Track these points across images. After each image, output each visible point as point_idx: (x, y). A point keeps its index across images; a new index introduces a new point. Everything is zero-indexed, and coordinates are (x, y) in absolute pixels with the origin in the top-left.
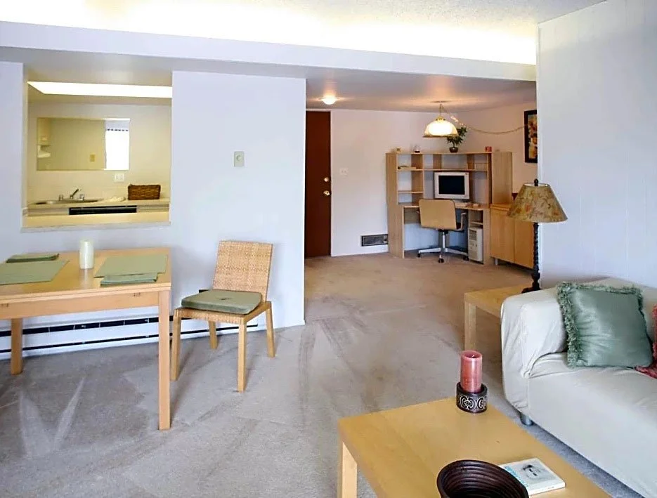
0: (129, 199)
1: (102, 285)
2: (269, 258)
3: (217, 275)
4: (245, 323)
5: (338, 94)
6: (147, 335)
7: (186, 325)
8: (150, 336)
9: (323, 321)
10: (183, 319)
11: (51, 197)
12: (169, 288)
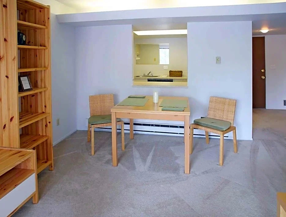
0: (170, 76)
1: (163, 110)
2: (234, 106)
3: (209, 111)
4: (223, 135)
5: (269, 28)
6: (179, 133)
7: (196, 132)
8: (180, 134)
9: (263, 140)
10: (194, 128)
11: (141, 74)
12: (189, 115)
